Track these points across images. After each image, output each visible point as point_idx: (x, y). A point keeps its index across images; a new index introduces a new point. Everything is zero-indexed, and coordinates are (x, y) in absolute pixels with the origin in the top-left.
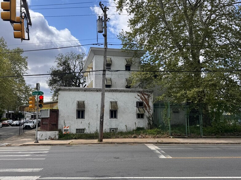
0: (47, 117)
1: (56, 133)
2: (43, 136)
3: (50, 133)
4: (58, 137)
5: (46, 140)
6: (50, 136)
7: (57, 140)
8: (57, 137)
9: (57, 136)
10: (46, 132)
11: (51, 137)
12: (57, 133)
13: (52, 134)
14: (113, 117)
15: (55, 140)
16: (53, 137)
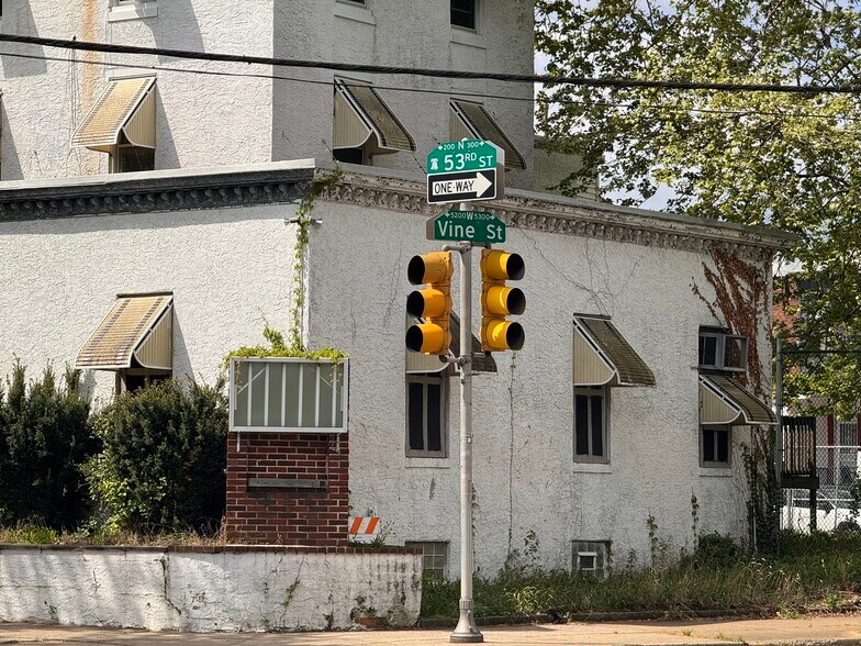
1: (403, 567)
2: (300, 594)
3: (360, 568)
4: (418, 607)
5: (328, 629)
6: (361, 600)
8: (414, 604)
9: (409, 594)
10: (331, 558)
11: (367, 604)
12: (409, 573)
13: (376, 582)
14: (587, 453)
15: (397, 628)
16: (382, 603)
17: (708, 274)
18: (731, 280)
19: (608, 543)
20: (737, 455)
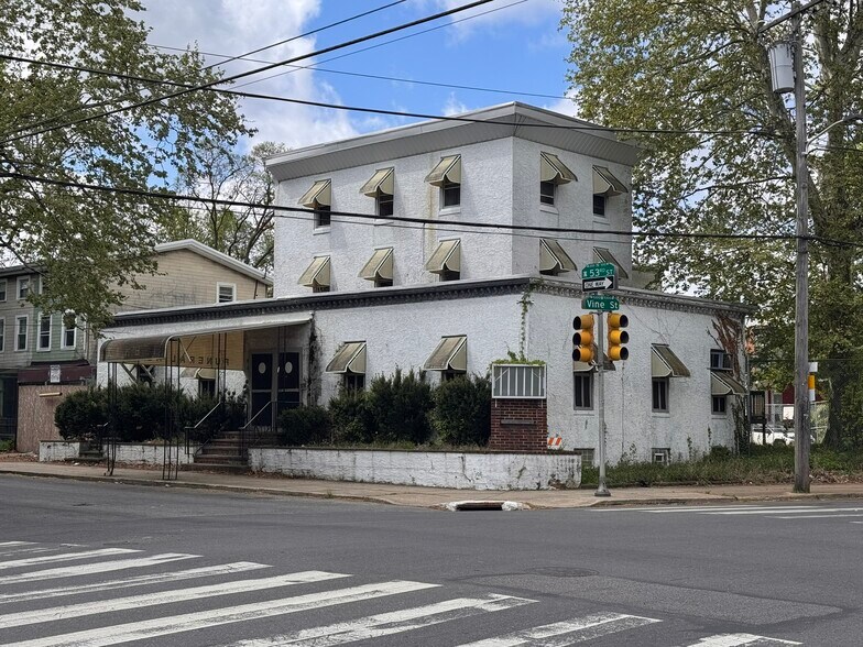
0: (539, 397)
1: (573, 461)
2: (525, 473)
3: (552, 462)
4: (580, 479)
5: (538, 489)
6: (553, 476)
7: (578, 488)
8: (578, 478)
9: (576, 473)
10: (539, 456)
11: (556, 478)
12: (576, 464)
13: (560, 468)
14: (658, 408)
15: (570, 489)
16: (563, 477)
17: (714, 325)
18: (725, 328)
19: (669, 450)
20: (729, 409)
